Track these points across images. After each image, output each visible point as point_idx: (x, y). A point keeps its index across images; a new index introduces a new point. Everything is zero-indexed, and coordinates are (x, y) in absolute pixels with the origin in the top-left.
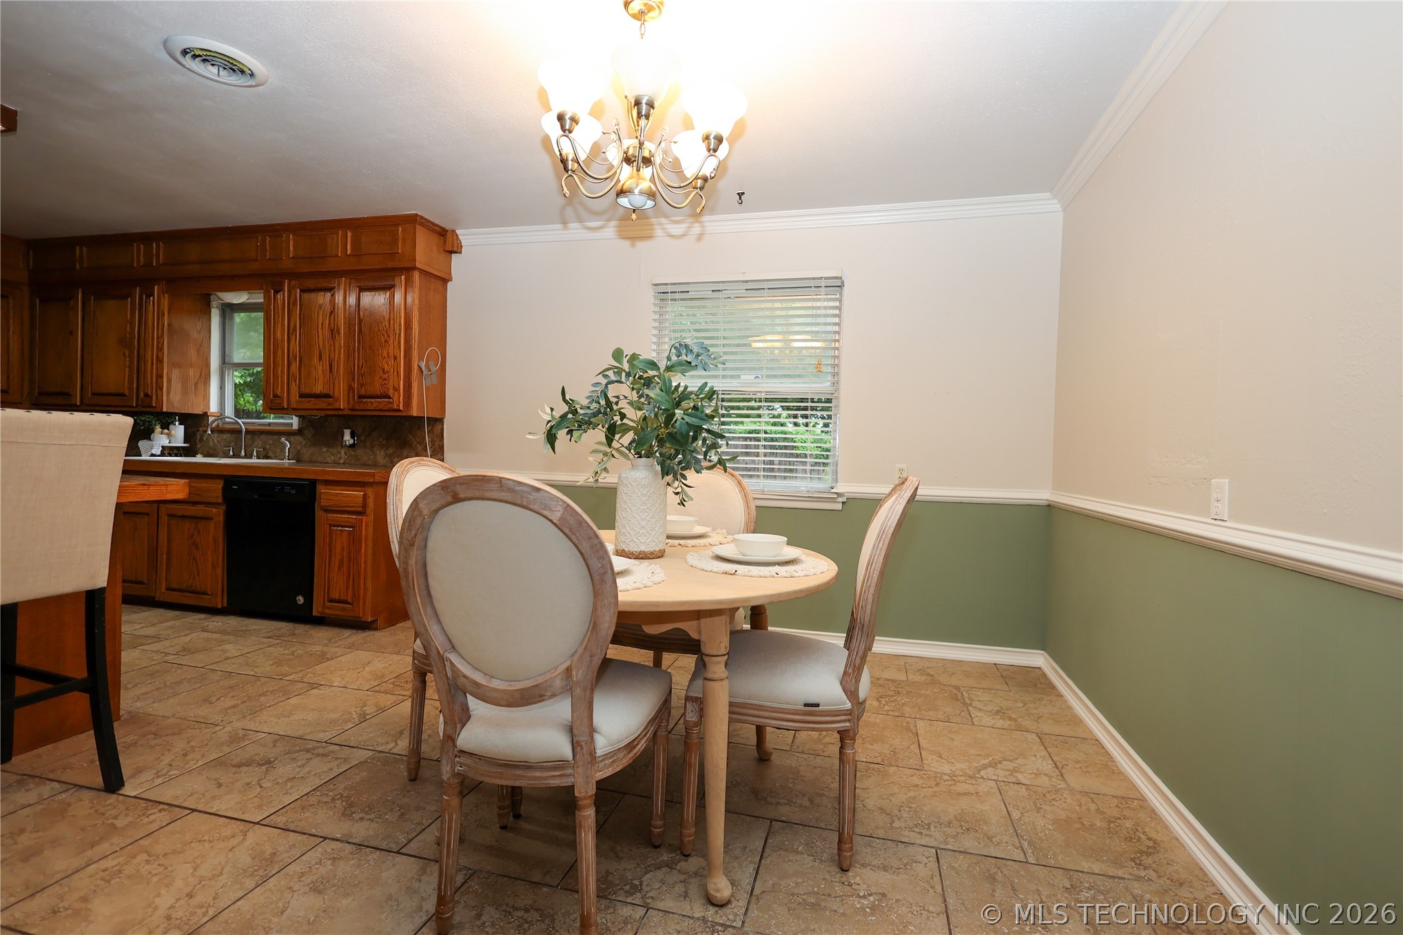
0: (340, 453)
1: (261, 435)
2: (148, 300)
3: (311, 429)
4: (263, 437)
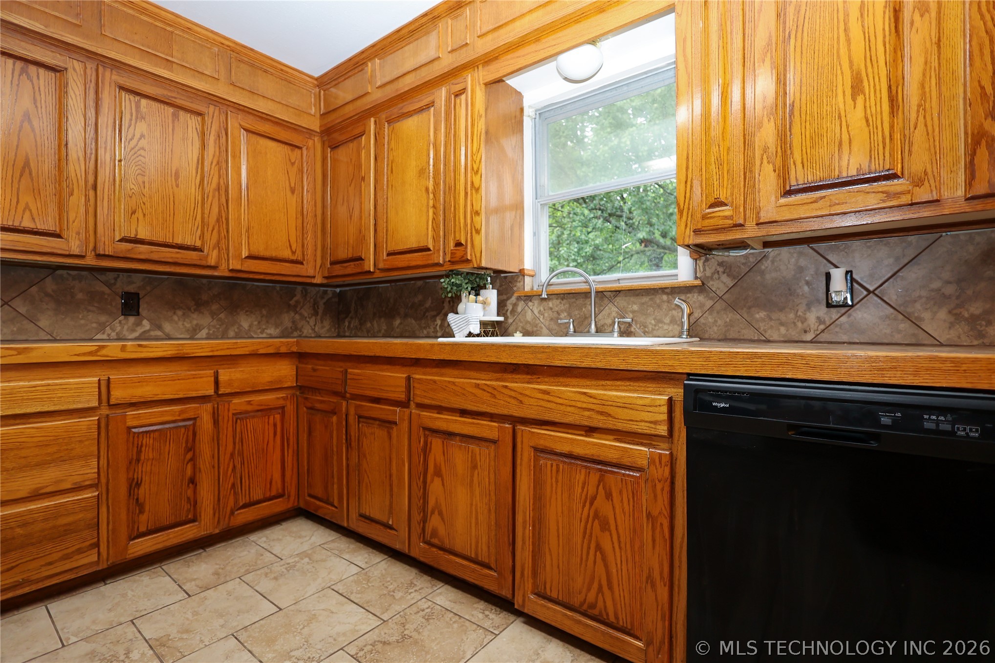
0: (804, 321)
1: (615, 296)
2: (458, 101)
3: (724, 277)
4: (621, 301)
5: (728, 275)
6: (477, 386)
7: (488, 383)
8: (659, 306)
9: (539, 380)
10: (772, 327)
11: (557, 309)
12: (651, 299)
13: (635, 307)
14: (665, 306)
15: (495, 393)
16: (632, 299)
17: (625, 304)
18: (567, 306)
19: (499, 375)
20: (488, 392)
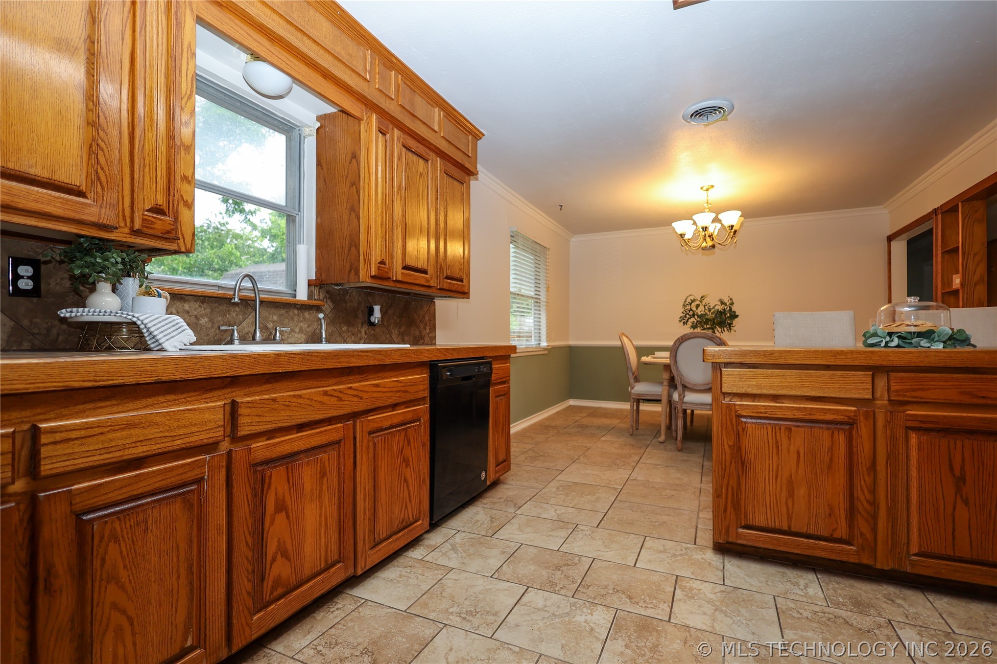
0: (360, 333)
3: (329, 302)
5: (331, 301)
6: (325, 393)
7: (335, 388)
8: (292, 319)
9: (367, 378)
10: (349, 336)
11: (195, 313)
12: (287, 312)
13: (275, 318)
14: (296, 318)
15: (341, 395)
16: (273, 310)
17: (267, 314)
18: (209, 310)
19: (336, 380)
20: (335, 397)
